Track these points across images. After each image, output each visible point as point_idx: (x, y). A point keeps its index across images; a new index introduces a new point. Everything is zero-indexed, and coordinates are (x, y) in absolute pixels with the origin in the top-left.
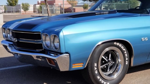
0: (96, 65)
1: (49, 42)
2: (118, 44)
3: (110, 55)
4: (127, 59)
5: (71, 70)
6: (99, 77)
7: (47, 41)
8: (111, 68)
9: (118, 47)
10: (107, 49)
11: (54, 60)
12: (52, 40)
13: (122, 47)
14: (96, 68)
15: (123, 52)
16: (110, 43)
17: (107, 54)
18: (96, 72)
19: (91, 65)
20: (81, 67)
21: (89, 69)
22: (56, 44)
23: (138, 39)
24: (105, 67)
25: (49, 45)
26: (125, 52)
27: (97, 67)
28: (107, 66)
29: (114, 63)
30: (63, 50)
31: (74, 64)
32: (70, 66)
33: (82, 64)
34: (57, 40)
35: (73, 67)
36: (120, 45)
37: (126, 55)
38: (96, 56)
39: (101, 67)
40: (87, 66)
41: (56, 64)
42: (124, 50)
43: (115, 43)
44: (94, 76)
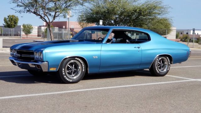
0: (63, 69)
1: (38, 56)
2: (78, 59)
3: (74, 65)
4: (84, 68)
5: (49, 71)
6: (65, 77)
7: (37, 56)
8: (74, 73)
9: (78, 61)
11: (39, 65)
12: (39, 55)
13: (81, 61)
14: (63, 71)
15: (81, 64)
16: (73, 58)
17: (71, 64)
18: (64, 74)
19: (60, 70)
20: (55, 70)
21: (60, 72)
22: (41, 57)
23: (91, 57)
24: (71, 72)
25: (38, 58)
26: (83, 64)
28: (72, 71)
29: (76, 70)
30: (44, 60)
31: (51, 68)
32: (49, 69)
33: (56, 69)
34: (42, 55)
35: (50, 70)
36: (79, 60)
37: (83, 66)
38: (64, 64)
39: (68, 72)
40: (58, 70)
41: (41, 67)
42: (82, 62)
43: (76, 58)
44: (63, 76)
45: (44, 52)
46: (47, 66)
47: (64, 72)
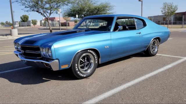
0: (76, 65)
1: (45, 52)
2: (90, 51)
3: (86, 58)
4: (96, 60)
5: (61, 69)
6: (79, 73)
7: (43, 52)
8: (87, 66)
9: (90, 53)
10: (84, 55)
11: (48, 64)
12: (47, 51)
13: (93, 53)
14: (76, 67)
15: (94, 56)
16: (85, 51)
17: (84, 58)
18: (77, 69)
19: (73, 65)
20: (67, 67)
21: (72, 68)
22: (50, 54)
23: (103, 48)
24: (83, 66)
25: (45, 54)
26: (95, 56)
27: (78, 66)
28: (84, 65)
29: (88, 62)
30: (54, 57)
31: (62, 66)
32: (60, 67)
33: (68, 65)
34: (50, 51)
35: (62, 68)
36: (92, 52)
37: (96, 57)
38: (76, 60)
39: (80, 66)
40: (71, 66)
41: (50, 66)
42: (94, 54)
43: (89, 51)
44: (76, 72)
45: (52, 48)
46: (58, 63)
47: (78, 67)
